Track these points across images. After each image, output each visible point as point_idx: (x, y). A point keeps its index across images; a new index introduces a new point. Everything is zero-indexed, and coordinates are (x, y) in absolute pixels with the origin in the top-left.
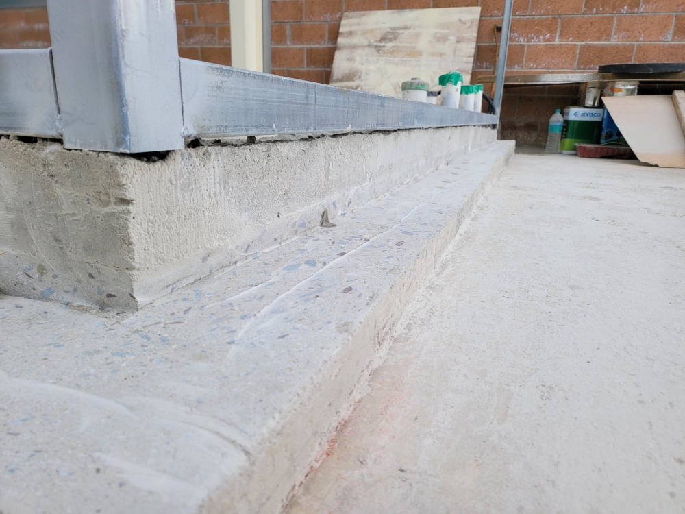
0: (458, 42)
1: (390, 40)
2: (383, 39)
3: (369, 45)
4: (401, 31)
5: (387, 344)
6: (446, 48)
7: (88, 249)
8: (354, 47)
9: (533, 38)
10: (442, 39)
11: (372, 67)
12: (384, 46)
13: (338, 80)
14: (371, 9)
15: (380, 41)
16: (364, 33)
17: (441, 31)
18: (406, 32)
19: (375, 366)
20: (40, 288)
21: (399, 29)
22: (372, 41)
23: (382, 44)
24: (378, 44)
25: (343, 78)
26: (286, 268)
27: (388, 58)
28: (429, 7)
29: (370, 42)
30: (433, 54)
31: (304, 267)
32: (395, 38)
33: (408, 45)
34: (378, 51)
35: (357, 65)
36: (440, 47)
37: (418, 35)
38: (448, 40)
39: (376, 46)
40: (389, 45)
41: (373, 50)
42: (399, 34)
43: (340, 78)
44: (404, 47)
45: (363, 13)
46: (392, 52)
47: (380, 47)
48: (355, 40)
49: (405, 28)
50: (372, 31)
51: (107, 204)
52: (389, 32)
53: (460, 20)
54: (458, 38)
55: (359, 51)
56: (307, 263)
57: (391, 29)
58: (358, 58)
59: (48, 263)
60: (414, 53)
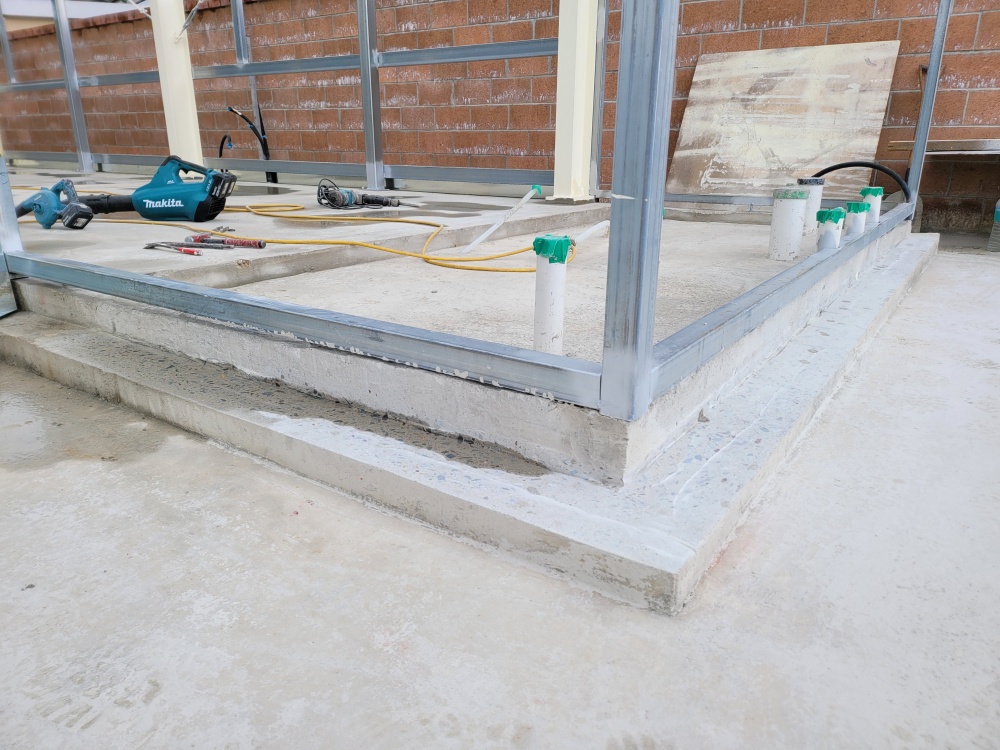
0: (863, 91)
1: (764, 91)
2: (754, 90)
3: (733, 99)
4: (779, 78)
5: (746, 513)
6: (844, 99)
7: (602, 457)
8: (712, 101)
9: (979, 82)
10: (838, 87)
11: (736, 128)
12: (754, 100)
13: (687, 147)
14: (738, 50)
15: (749, 93)
16: (727, 82)
17: (839, 76)
18: (787, 79)
19: (739, 525)
20: (571, 470)
21: (777, 75)
22: (738, 93)
23: (751, 97)
24: (746, 97)
25: (693, 143)
26: (685, 462)
27: (759, 116)
28: (823, 44)
29: (734, 94)
30: (824, 109)
31: (695, 460)
32: (771, 88)
33: (789, 97)
34: (746, 107)
35: (714, 126)
36: (835, 99)
37: (804, 83)
38: (847, 88)
39: (743, 100)
40: (762, 97)
41: (738, 105)
42: (776, 82)
43: (690, 144)
44: (782, 100)
45: (726, 54)
46: (765, 107)
47: (748, 100)
48: (713, 93)
49: (786, 74)
50: (738, 79)
51: (617, 439)
52: (762, 80)
53: (868, 61)
54: (863, 85)
55: (718, 107)
56: (697, 457)
57: (766, 75)
58: (716, 117)
59: (577, 459)
60: (797, 108)
